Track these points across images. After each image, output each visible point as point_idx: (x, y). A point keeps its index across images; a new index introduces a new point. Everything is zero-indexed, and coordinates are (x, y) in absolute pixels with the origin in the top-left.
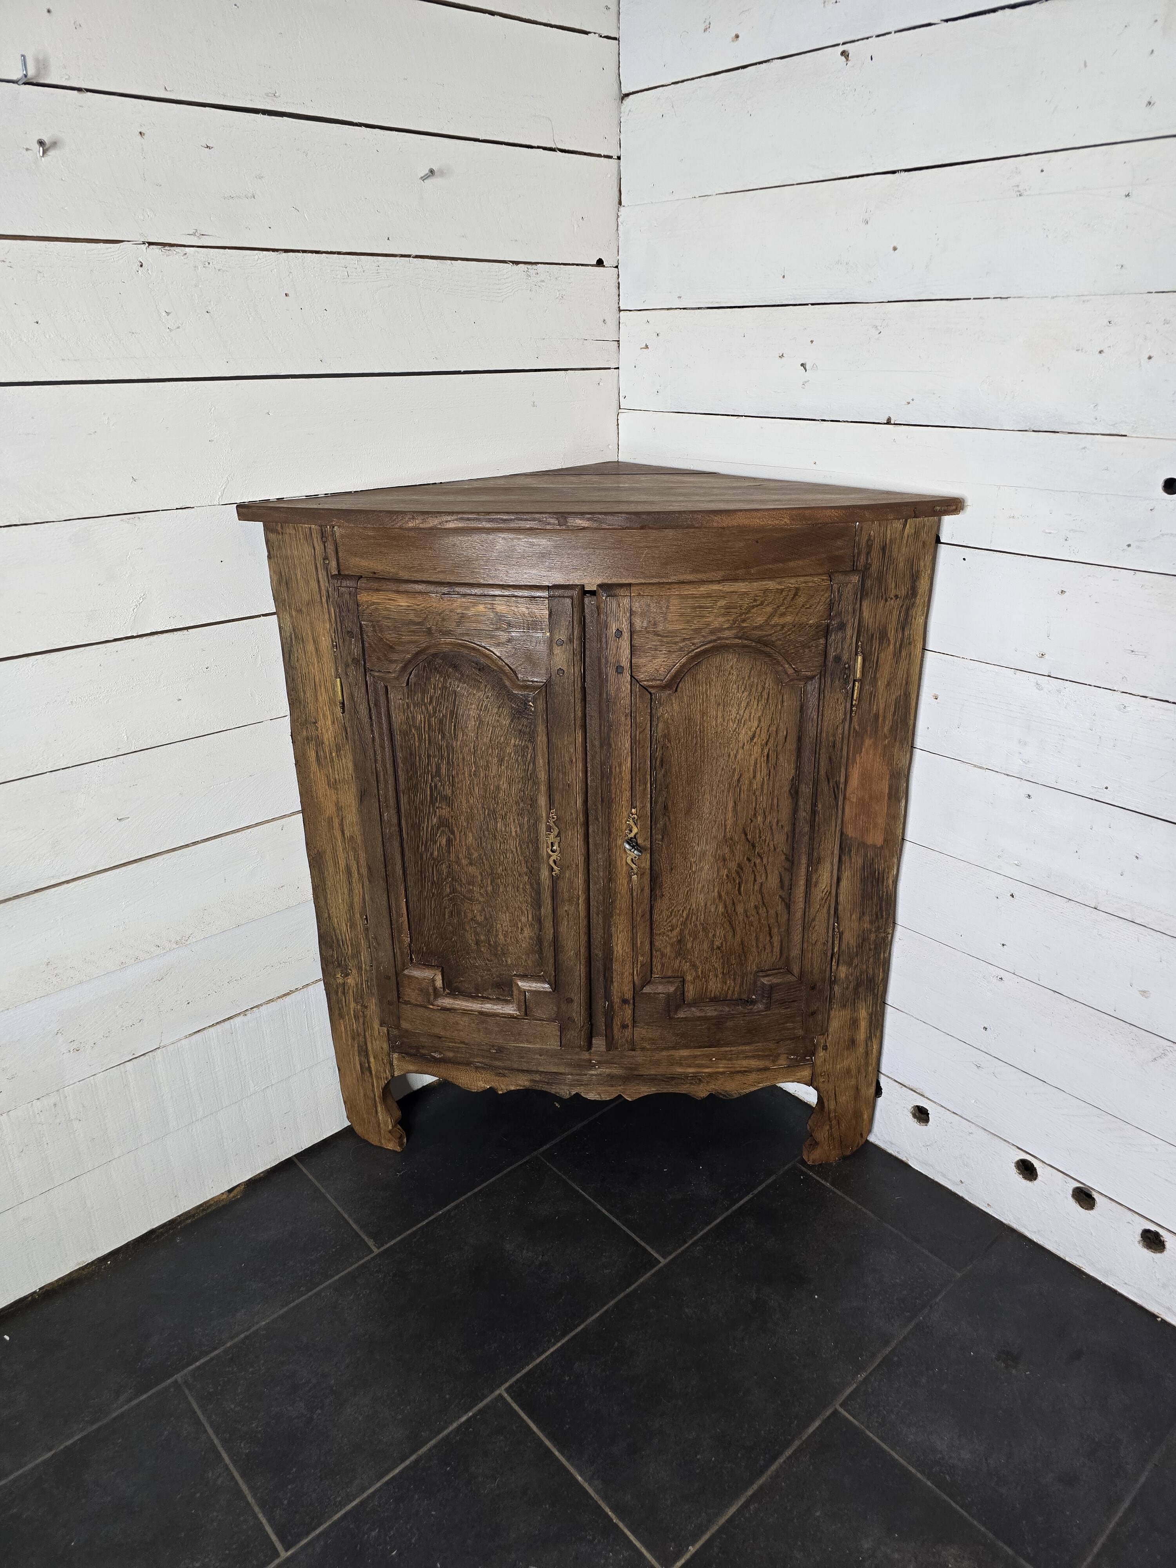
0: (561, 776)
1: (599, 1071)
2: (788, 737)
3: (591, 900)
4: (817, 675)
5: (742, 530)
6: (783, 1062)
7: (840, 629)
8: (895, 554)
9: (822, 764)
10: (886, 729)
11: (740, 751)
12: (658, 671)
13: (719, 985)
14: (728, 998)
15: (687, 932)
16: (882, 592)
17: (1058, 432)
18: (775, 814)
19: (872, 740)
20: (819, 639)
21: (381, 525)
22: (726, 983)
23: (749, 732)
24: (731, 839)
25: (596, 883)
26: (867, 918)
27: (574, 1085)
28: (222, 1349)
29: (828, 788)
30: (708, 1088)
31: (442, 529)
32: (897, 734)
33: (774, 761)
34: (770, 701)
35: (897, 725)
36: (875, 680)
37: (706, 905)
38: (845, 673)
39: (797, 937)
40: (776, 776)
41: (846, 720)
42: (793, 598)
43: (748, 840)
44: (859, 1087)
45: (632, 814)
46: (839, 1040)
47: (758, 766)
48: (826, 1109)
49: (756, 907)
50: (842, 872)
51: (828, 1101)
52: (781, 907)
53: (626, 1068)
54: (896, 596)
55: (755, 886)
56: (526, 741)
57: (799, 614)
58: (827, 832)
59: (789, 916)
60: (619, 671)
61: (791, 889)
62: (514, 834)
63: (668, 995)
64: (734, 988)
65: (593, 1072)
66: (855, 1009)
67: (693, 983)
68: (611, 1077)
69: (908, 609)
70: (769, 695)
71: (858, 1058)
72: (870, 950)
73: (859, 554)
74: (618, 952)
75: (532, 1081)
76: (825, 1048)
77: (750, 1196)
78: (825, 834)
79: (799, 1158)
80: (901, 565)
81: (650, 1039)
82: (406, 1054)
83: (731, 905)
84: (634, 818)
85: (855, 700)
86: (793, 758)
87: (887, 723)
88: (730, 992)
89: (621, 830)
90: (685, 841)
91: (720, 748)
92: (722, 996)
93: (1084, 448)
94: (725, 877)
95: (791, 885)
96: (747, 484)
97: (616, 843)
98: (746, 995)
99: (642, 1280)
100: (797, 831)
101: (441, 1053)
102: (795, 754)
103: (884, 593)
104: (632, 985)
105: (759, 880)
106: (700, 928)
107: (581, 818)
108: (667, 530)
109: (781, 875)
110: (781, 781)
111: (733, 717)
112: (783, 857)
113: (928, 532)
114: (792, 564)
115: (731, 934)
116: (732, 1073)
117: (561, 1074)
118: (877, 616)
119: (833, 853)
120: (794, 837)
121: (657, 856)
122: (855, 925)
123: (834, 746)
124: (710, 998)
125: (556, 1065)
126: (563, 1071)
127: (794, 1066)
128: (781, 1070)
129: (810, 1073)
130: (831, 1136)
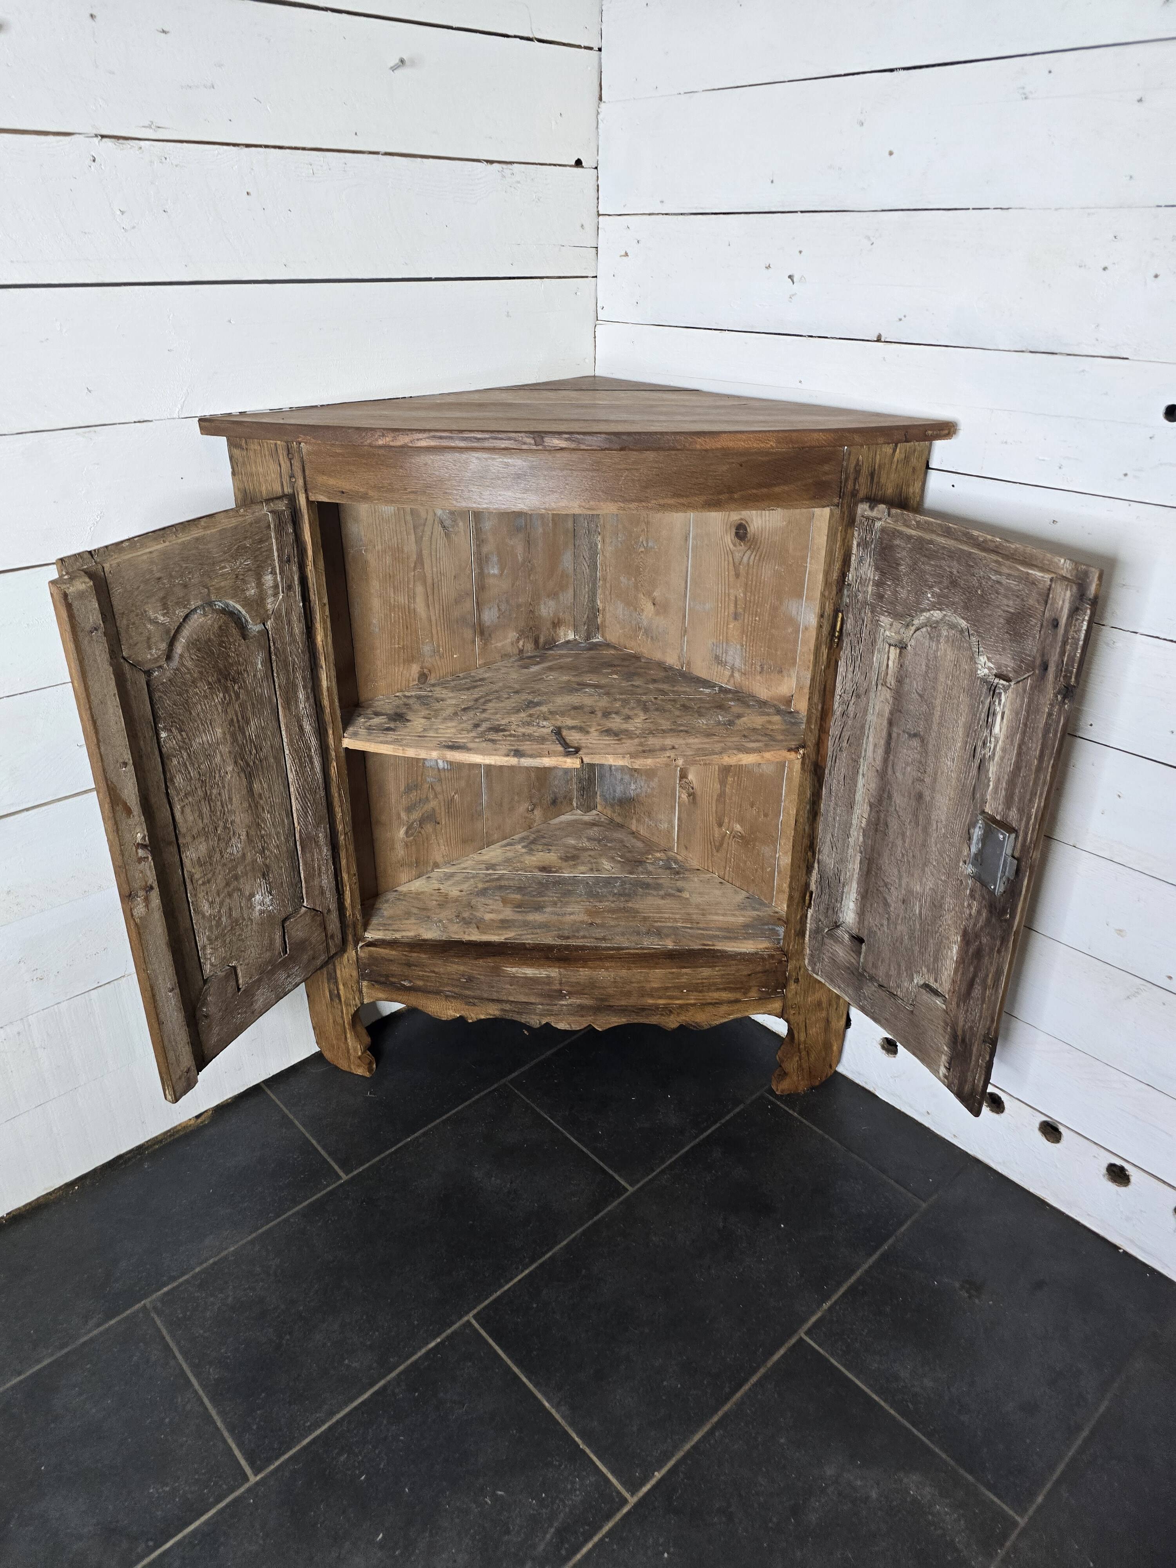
1: (569, 1002)
5: (726, 453)
6: (754, 994)
8: (883, 480)
17: (1056, 354)
21: (350, 442)
27: (544, 1015)
28: (191, 1273)
30: (678, 1019)
31: (413, 447)
44: (830, 1020)
48: (796, 1041)
51: (798, 1032)
53: (596, 999)
65: (563, 1003)
68: (582, 1007)
73: (847, 479)
76: (797, 981)
77: (718, 1125)
79: (767, 1087)
80: (889, 491)
82: (376, 982)
93: (1083, 371)
96: (730, 403)
99: (609, 1208)
101: (410, 982)
108: (648, 452)
113: (919, 458)
114: (777, 489)
116: (702, 1004)
117: (531, 1003)
125: (526, 994)
126: (533, 1001)
127: (765, 999)
128: (752, 1003)
129: (782, 1005)
130: (800, 1067)
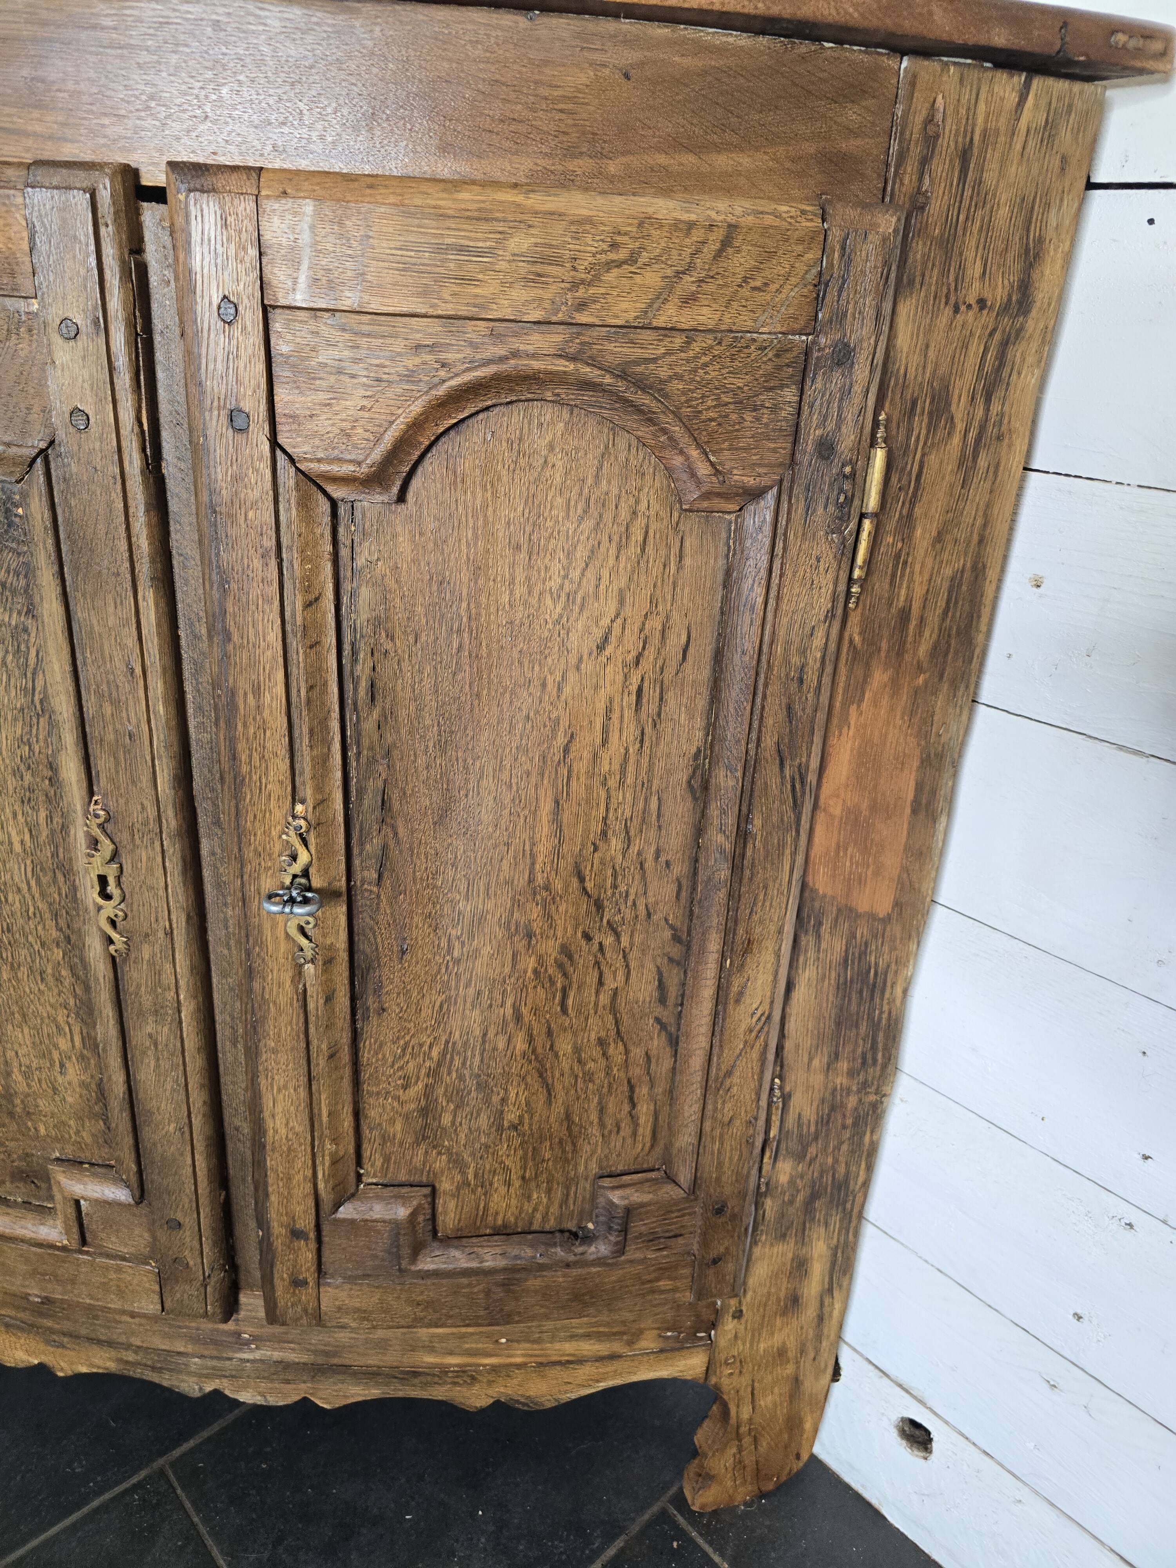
0: (108, 709)
1: (258, 1355)
2: (691, 650)
3: (217, 1011)
4: (771, 488)
6: (648, 1342)
7: (839, 364)
8: (990, 177)
9: (769, 721)
10: (923, 649)
11: (572, 676)
12: (349, 436)
13: (514, 1202)
14: (536, 1227)
15: (440, 1091)
16: (949, 285)
18: (652, 834)
19: (890, 672)
20: (782, 387)
22: (529, 1198)
23: (595, 630)
24: (547, 888)
25: (224, 975)
26: (843, 1065)
27: (207, 1376)
29: (779, 780)
30: (490, 1392)
32: (945, 662)
33: (653, 708)
34: (650, 549)
35: (948, 643)
36: (908, 521)
37: (485, 1035)
38: (841, 490)
39: (690, 1109)
40: (657, 744)
41: (833, 616)
42: (719, 254)
43: (587, 893)
44: (801, 1372)
45: (294, 817)
46: (768, 1299)
47: (615, 716)
48: (733, 1421)
49: (602, 1042)
50: (797, 968)
51: (738, 1407)
52: (658, 1043)
53: (315, 1352)
54: (982, 303)
55: (601, 997)
56: (19, 613)
57: (735, 304)
58: (771, 884)
59: (675, 1061)
60: (240, 422)
61: (682, 1005)
62: (17, 847)
63: (395, 1224)
64: (548, 1208)
65: (246, 1356)
66: (803, 1238)
67: (456, 1194)
68: (285, 1366)
69: (1005, 344)
70: (647, 532)
71: (802, 1328)
72: (844, 1127)
73: (902, 156)
74: (276, 1131)
75: (120, 1361)
76: (738, 1314)
78: (766, 887)
80: (1003, 212)
81: (357, 1310)
83: (544, 1036)
84: (298, 828)
85: (861, 568)
86: (702, 703)
87: (927, 634)
88: (538, 1216)
89: (270, 855)
90: (435, 887)
91: (521, 663)
92: (520, 1224)
94: (530, 973)
95: (683, 996)
97: (259, 885)
98: (575, 1222)
100: (702, 876)
102: (706, 693)
103: (953, 287)
104: (311, 1202)
105: (610, 984)
106: (471, 1083)
107: (172, 821)
109: (660, 973)
110: (668, 755)
111: (554, 584)
112: (668, 934)
113: (1079, 131)
114: (720, 160)
115: (542, 1097)
116: (541, 1364)
117: (179, 1354)
118: (931, 354)
119: (780, 931)
120: (694, 889)
121: (368, 920)
122: (817, 1079)
123: (801, 681)
124: (494, 1228)
125: (166, 1336)
126: (182, 1349)
127: (673, 1350)
128: (646, 1358)
129: (706, 1359)
130: (740, 1464)
